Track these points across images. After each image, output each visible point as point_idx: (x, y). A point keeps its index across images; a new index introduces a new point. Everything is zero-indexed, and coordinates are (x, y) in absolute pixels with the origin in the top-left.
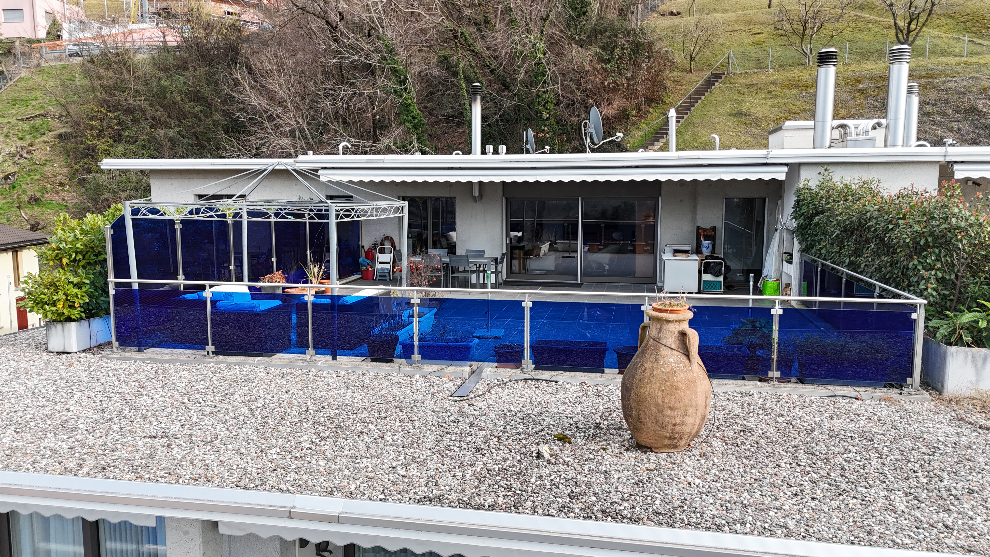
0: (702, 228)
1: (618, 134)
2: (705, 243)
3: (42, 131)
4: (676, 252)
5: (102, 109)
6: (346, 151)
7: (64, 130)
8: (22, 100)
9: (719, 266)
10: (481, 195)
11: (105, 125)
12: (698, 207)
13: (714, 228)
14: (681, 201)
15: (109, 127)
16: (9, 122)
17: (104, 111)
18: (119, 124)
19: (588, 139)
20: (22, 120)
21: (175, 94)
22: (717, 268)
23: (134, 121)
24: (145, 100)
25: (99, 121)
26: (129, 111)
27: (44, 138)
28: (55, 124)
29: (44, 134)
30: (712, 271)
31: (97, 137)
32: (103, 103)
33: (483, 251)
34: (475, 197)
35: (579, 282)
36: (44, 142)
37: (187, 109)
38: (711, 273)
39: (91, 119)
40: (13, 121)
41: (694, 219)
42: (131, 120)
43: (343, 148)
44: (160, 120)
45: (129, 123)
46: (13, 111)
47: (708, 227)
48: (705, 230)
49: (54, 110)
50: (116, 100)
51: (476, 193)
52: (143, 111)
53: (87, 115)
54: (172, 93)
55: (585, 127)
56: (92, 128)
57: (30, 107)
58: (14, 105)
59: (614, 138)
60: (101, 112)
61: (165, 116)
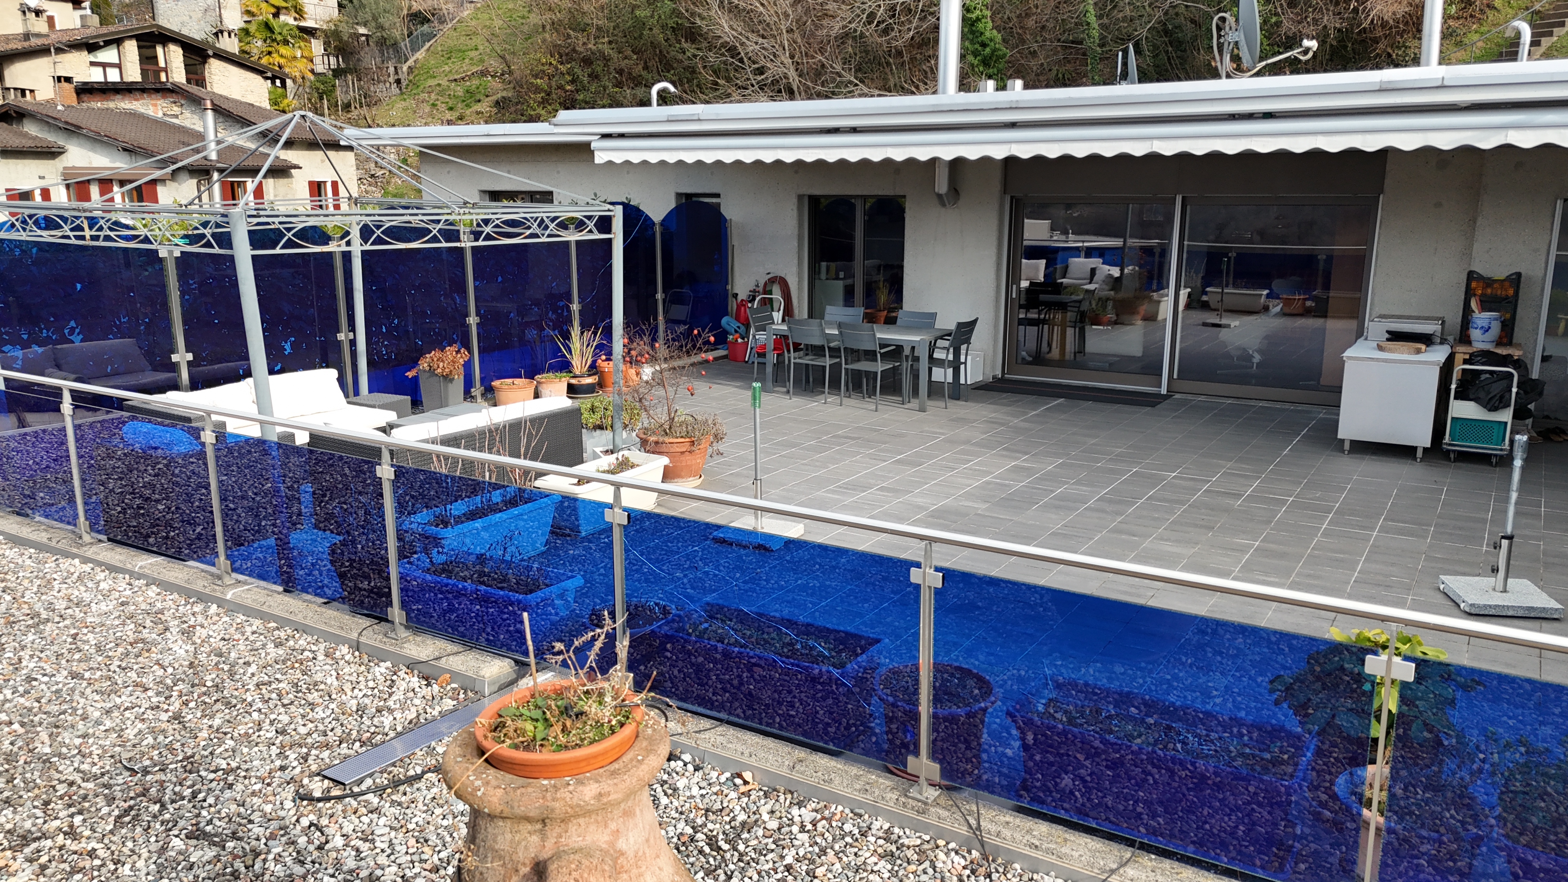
0: (1480, 278)
1: (1306, 43)
2: (1481, 317)
3: (478, 97)
4: (1396, 336)
5: (552, 60)
6: (665, 99)
7: (505, 94)
8: (460, 51)
9: (1504, 383)
10: (955, 191)
11: (554, 84)
12: (1480, 221)
13: (1516, 279)
14: (1438, 205)
15: (559, 88)
16: (439, 85)
17: (554, 63)
18: (573, 82)
19: (1227, 58)
20: (455, 80)
21: (656, 31)
22: (1496, 388)
23: (594, 76)
24: (610, 42)
25: (546, 78)
26: (587, 61)
27: (478, 107)
28: (494, 84)
29: (479, 101)
30: (1482, 395)
31: (543, 103)
32: (554, 49)
33: (933, 316)
34: (939, 196)
35: (1164, 390)
36: (478, 113)
37: (673, 53)
38: (1476, 400)
39: (536, 76)
40: (444, 82)
41: (1467, 253)
42: (589, 76)
43: (658, 93)
44: (630, 74)
45: (586, 79)
46: (447, 68)
47: (1502, 276)
48: (1488, 282)
49: (495, 65)
50: (570, 45)
51: (942, 186)
52: (607, 59)
53: (532, 70)
54: (651, 29)
55: (1219, 29)
56: (538, 89)
57: (467, 61)
58: (449, 58)
59: (1295, 53)
60: (551, 64)
61: (640, 67)
